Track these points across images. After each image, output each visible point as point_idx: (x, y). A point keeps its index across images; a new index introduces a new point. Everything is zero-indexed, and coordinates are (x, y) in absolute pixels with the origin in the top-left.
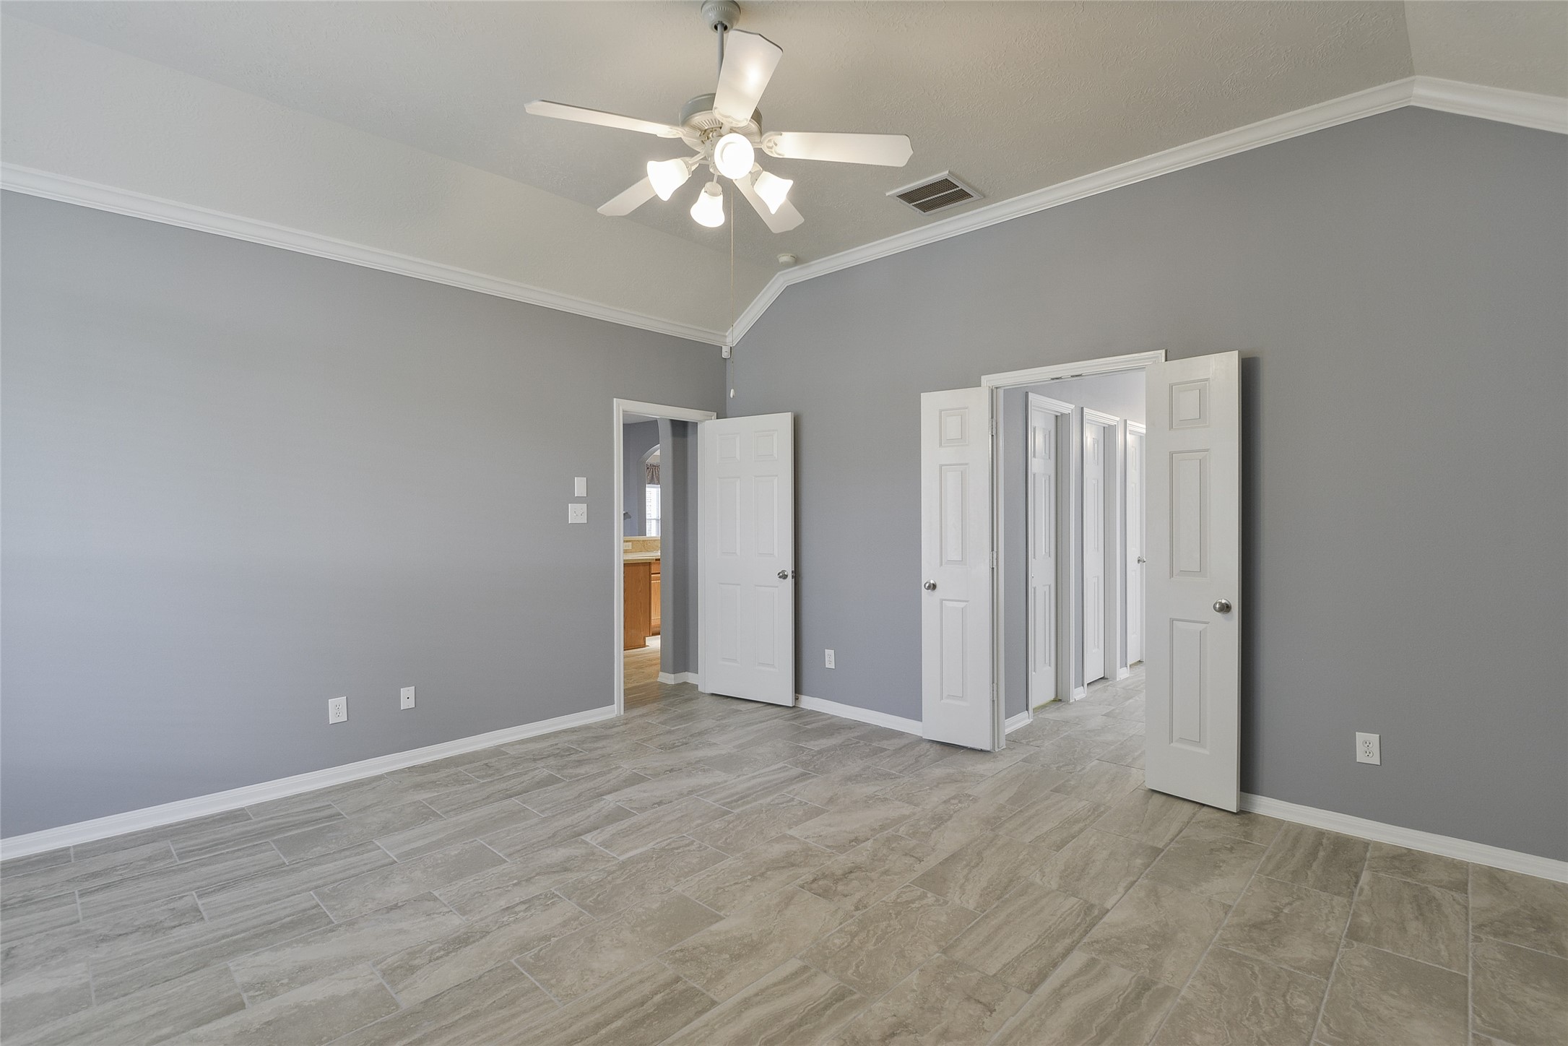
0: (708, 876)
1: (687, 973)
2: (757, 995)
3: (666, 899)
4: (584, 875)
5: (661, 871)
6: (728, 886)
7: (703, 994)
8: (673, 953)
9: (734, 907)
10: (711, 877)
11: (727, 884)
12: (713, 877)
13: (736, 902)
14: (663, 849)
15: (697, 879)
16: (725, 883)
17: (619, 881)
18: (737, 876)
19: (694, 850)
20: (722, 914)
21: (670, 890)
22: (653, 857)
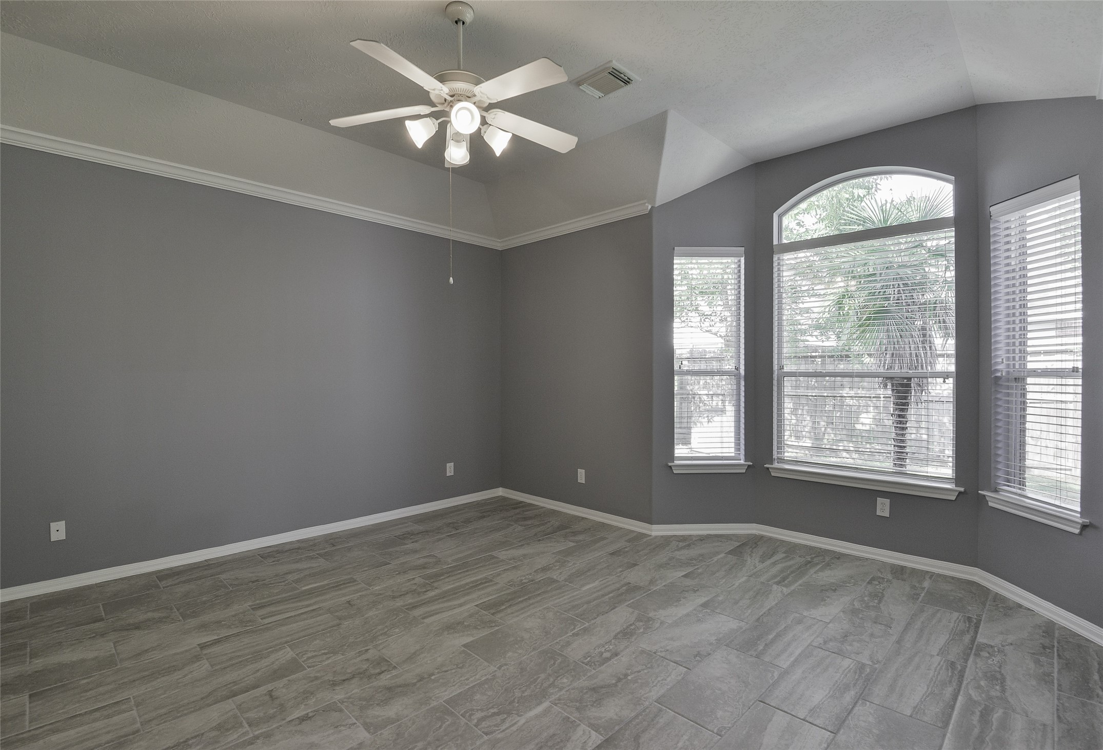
0: (467, 679)
1: (488, 617)
2: (455, 608)
3: (502, 659)
4: (575, 684)
5: (508, 685)
6: (454, 669)
7: (481, 609)
8: (496, 626)
9: (454, 653)
10: (466, 678)
11: (453, 671)
12: (463, 679)
13: (451, 656)
14: (509, 713)
15: (477, 677)
16: (455, 672)
17: (543, 676)
18: (443, 679)
19: (478, 710)
20: (463, 648)
21: (500, 668)
22: (518, 703)
